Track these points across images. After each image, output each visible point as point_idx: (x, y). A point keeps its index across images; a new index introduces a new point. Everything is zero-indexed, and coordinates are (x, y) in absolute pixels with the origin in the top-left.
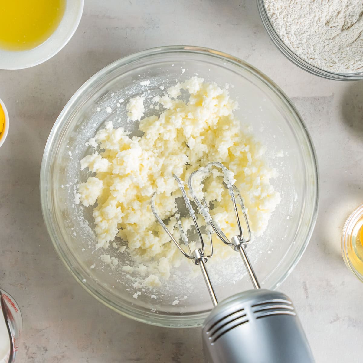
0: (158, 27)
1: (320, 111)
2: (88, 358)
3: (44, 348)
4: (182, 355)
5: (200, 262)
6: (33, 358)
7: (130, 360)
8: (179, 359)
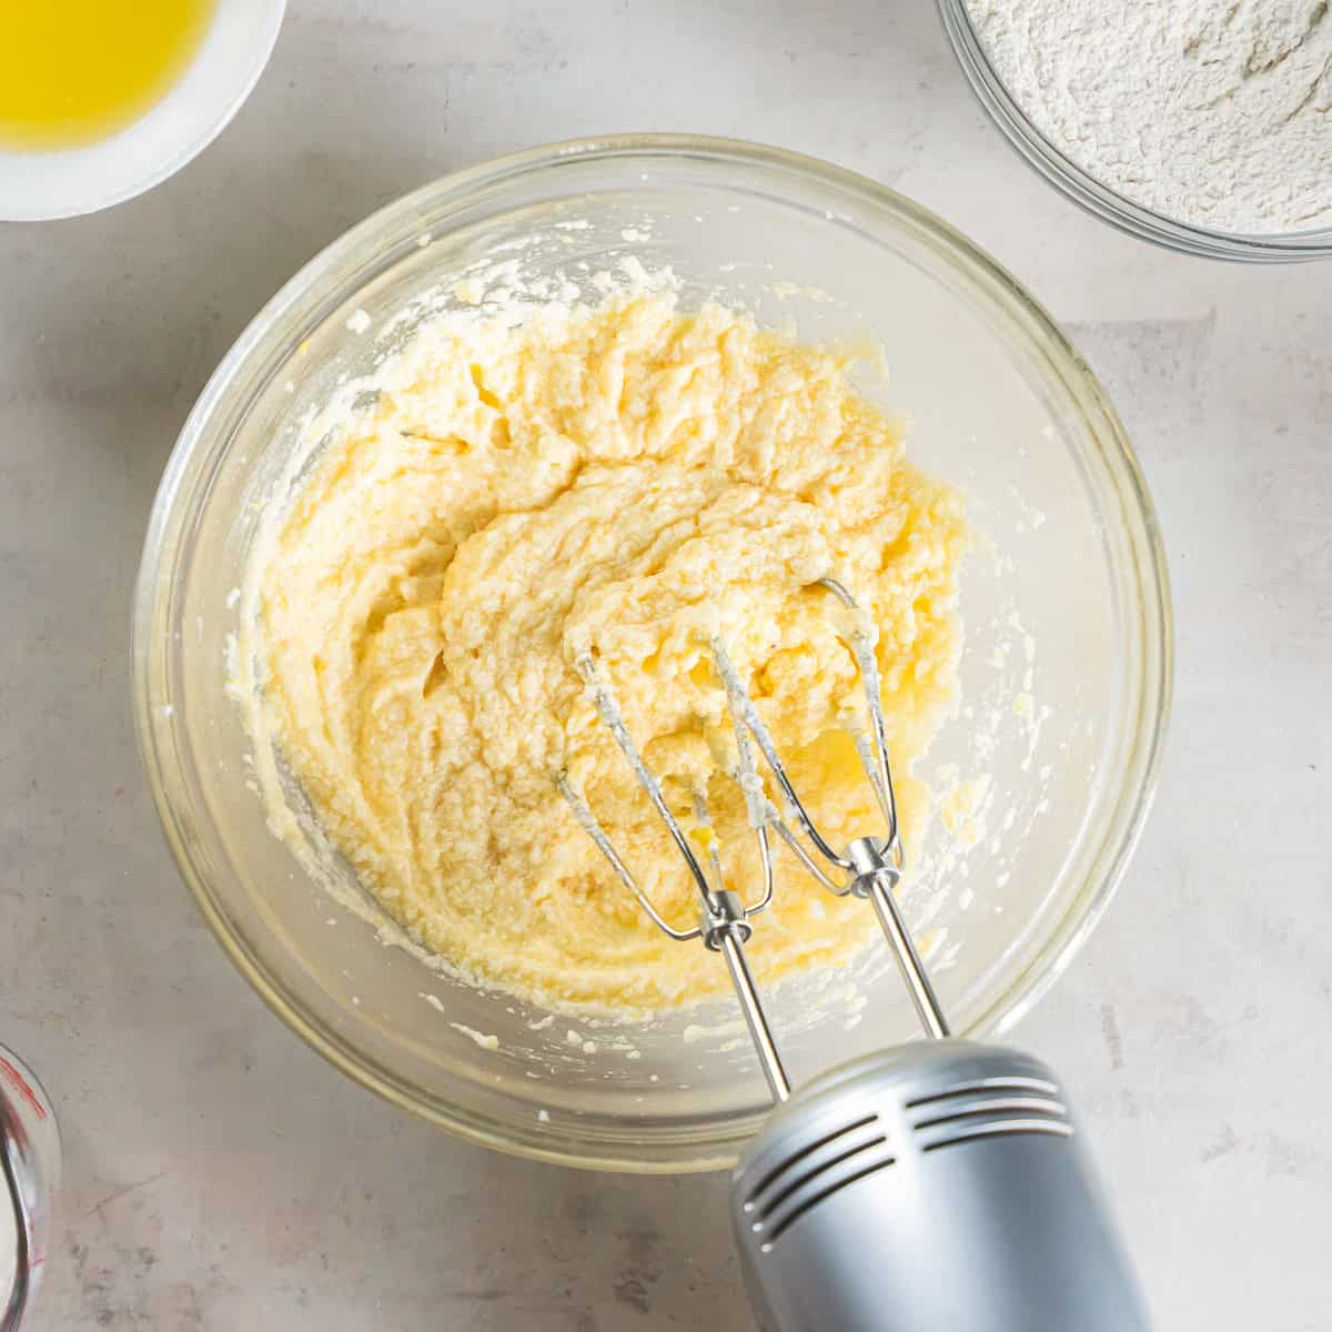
2: (304, 1291)
3: (141, 1254)
4: (652, 1279)
5: (723, 940)
6: (101, 1288)
7: (462, 1296)
8: (643, 1291)
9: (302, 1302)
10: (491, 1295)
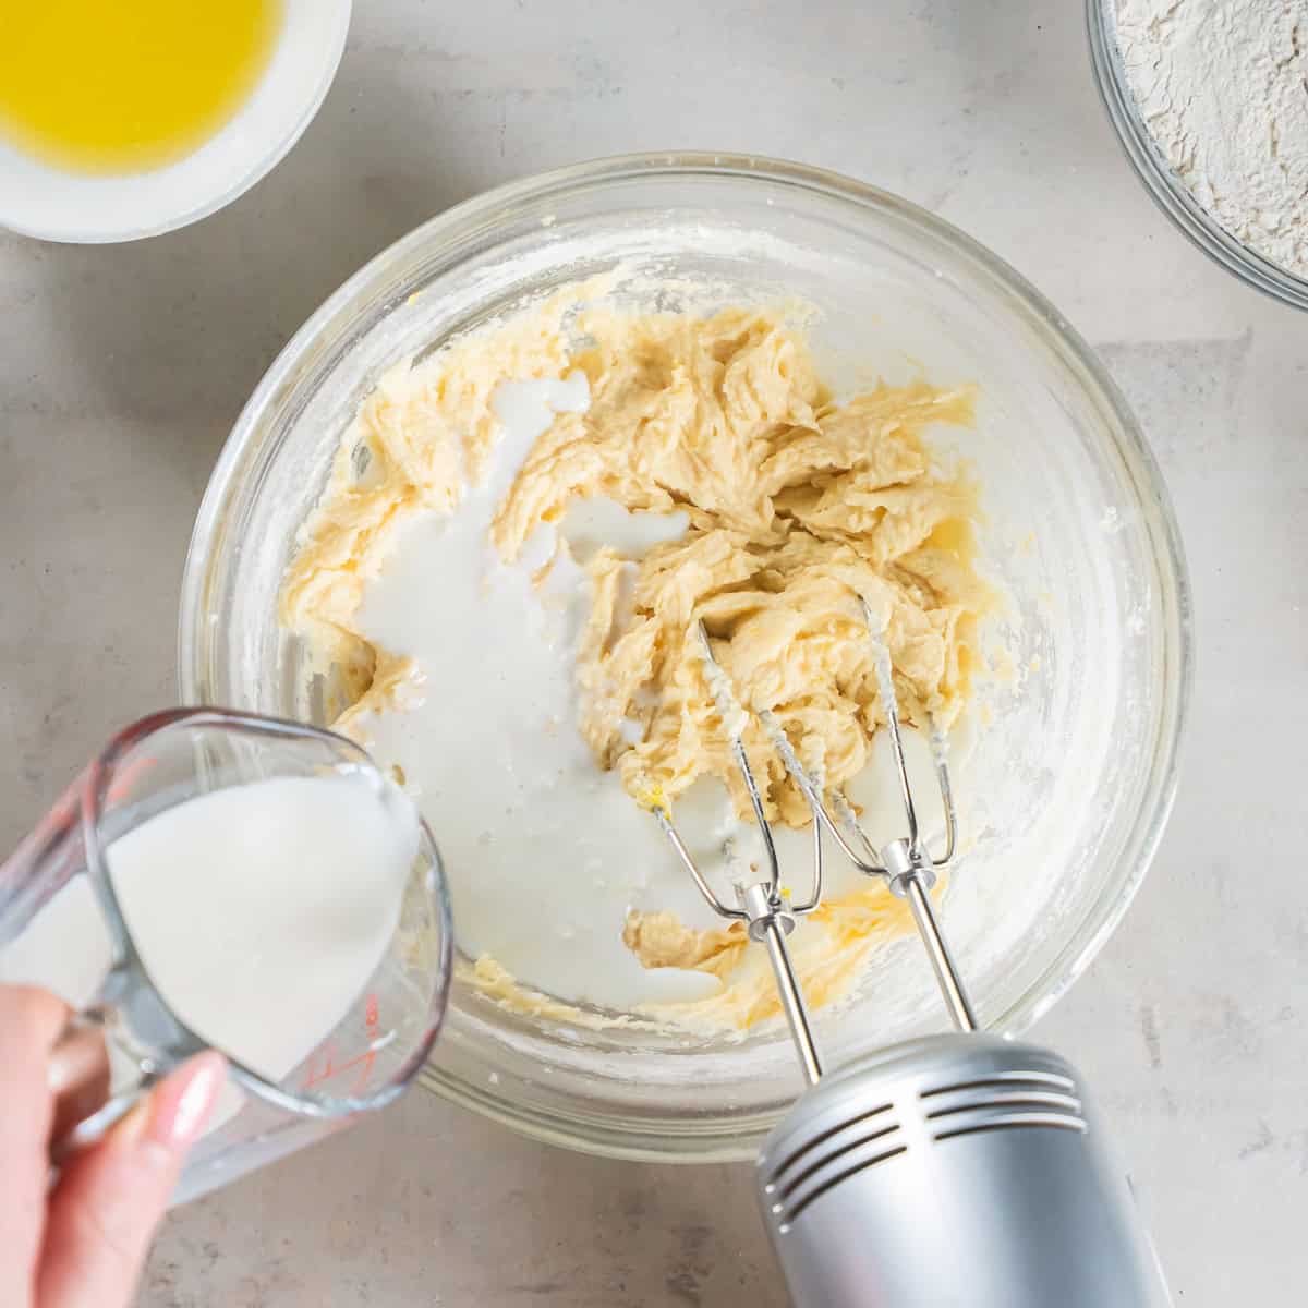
0: (618, 90)
1: (1201, 390)
2: (365, 1285)
3: (206, 1248)
4: (705, 1273)
5: (766, 930)
6: (166, 1281)
7: (521, 1289)
8: (694, 1285)
9: (362, 1295)
10: (546, 1289)
